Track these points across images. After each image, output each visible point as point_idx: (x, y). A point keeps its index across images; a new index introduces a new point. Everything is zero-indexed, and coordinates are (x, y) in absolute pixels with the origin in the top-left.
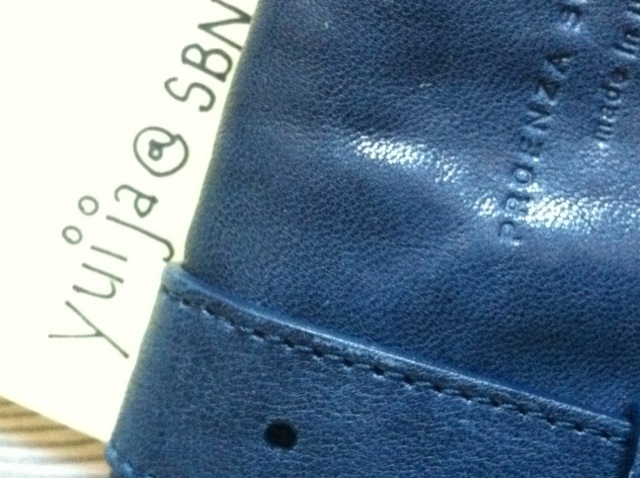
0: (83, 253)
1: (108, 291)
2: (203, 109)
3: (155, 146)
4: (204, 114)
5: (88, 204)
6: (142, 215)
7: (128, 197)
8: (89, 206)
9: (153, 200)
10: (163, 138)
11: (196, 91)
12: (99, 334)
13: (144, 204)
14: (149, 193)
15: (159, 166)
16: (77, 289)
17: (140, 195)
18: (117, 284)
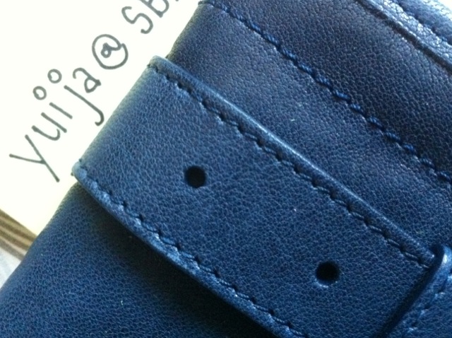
0: (44, 106)
1: (55, 135)
2: (143, 31)
3: (106, 47)
4: (143, 34)
5: (54, 75)
6: (88, 91)
7: (81, 77)
9: (98, 83)
10: (113, 44)
11: (141, 19)
12: (43, 162)
13: (91, 84)
14: (96, 78)
15: (106, 61)
16: (35, 129)
17: (90, 77)
18: (61, 132)
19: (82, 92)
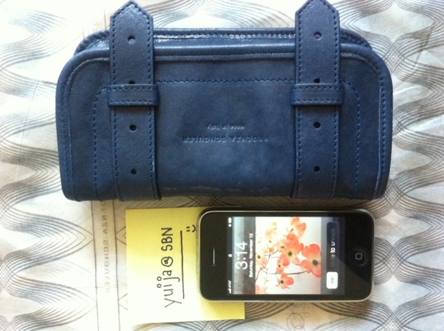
0: (163, 288)
2: (171, 249)
6: (170, 275)
7: (165, 273)
8: (159, 279)
9: (171, 271)
10: (166, 259)
11: (168, 247)
12: (174, 302)
16: (165, 295)
17: (168, 272)
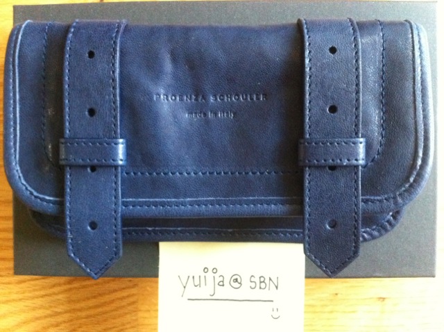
0: (203, 274)
1: (196, 285)
3: (236, 280)
5: (215, 270)
7: (221, 279)
8: (215, 271)
9: (223, 285)
10: (239, 281)
12: (185, 287)
13: (221, 283)
15: (232, 283)
16: (193, 277)
17: (223, 282)
19: (216, 283)
